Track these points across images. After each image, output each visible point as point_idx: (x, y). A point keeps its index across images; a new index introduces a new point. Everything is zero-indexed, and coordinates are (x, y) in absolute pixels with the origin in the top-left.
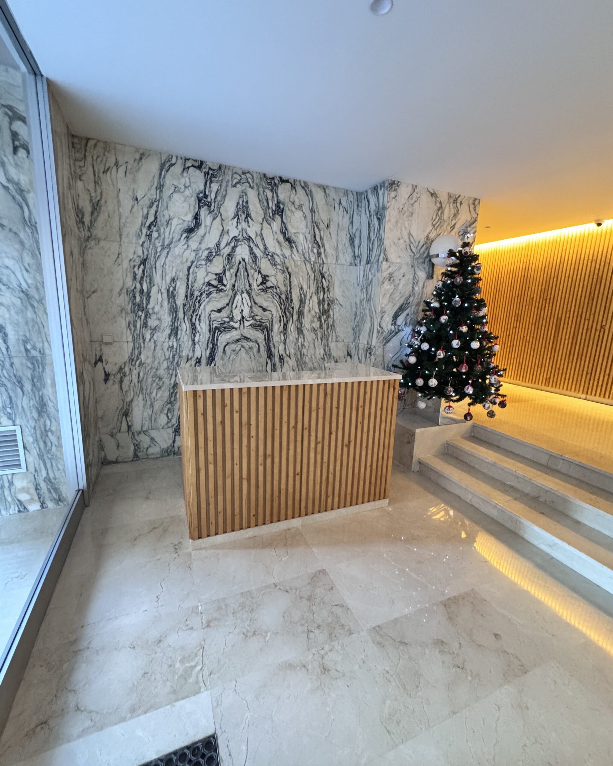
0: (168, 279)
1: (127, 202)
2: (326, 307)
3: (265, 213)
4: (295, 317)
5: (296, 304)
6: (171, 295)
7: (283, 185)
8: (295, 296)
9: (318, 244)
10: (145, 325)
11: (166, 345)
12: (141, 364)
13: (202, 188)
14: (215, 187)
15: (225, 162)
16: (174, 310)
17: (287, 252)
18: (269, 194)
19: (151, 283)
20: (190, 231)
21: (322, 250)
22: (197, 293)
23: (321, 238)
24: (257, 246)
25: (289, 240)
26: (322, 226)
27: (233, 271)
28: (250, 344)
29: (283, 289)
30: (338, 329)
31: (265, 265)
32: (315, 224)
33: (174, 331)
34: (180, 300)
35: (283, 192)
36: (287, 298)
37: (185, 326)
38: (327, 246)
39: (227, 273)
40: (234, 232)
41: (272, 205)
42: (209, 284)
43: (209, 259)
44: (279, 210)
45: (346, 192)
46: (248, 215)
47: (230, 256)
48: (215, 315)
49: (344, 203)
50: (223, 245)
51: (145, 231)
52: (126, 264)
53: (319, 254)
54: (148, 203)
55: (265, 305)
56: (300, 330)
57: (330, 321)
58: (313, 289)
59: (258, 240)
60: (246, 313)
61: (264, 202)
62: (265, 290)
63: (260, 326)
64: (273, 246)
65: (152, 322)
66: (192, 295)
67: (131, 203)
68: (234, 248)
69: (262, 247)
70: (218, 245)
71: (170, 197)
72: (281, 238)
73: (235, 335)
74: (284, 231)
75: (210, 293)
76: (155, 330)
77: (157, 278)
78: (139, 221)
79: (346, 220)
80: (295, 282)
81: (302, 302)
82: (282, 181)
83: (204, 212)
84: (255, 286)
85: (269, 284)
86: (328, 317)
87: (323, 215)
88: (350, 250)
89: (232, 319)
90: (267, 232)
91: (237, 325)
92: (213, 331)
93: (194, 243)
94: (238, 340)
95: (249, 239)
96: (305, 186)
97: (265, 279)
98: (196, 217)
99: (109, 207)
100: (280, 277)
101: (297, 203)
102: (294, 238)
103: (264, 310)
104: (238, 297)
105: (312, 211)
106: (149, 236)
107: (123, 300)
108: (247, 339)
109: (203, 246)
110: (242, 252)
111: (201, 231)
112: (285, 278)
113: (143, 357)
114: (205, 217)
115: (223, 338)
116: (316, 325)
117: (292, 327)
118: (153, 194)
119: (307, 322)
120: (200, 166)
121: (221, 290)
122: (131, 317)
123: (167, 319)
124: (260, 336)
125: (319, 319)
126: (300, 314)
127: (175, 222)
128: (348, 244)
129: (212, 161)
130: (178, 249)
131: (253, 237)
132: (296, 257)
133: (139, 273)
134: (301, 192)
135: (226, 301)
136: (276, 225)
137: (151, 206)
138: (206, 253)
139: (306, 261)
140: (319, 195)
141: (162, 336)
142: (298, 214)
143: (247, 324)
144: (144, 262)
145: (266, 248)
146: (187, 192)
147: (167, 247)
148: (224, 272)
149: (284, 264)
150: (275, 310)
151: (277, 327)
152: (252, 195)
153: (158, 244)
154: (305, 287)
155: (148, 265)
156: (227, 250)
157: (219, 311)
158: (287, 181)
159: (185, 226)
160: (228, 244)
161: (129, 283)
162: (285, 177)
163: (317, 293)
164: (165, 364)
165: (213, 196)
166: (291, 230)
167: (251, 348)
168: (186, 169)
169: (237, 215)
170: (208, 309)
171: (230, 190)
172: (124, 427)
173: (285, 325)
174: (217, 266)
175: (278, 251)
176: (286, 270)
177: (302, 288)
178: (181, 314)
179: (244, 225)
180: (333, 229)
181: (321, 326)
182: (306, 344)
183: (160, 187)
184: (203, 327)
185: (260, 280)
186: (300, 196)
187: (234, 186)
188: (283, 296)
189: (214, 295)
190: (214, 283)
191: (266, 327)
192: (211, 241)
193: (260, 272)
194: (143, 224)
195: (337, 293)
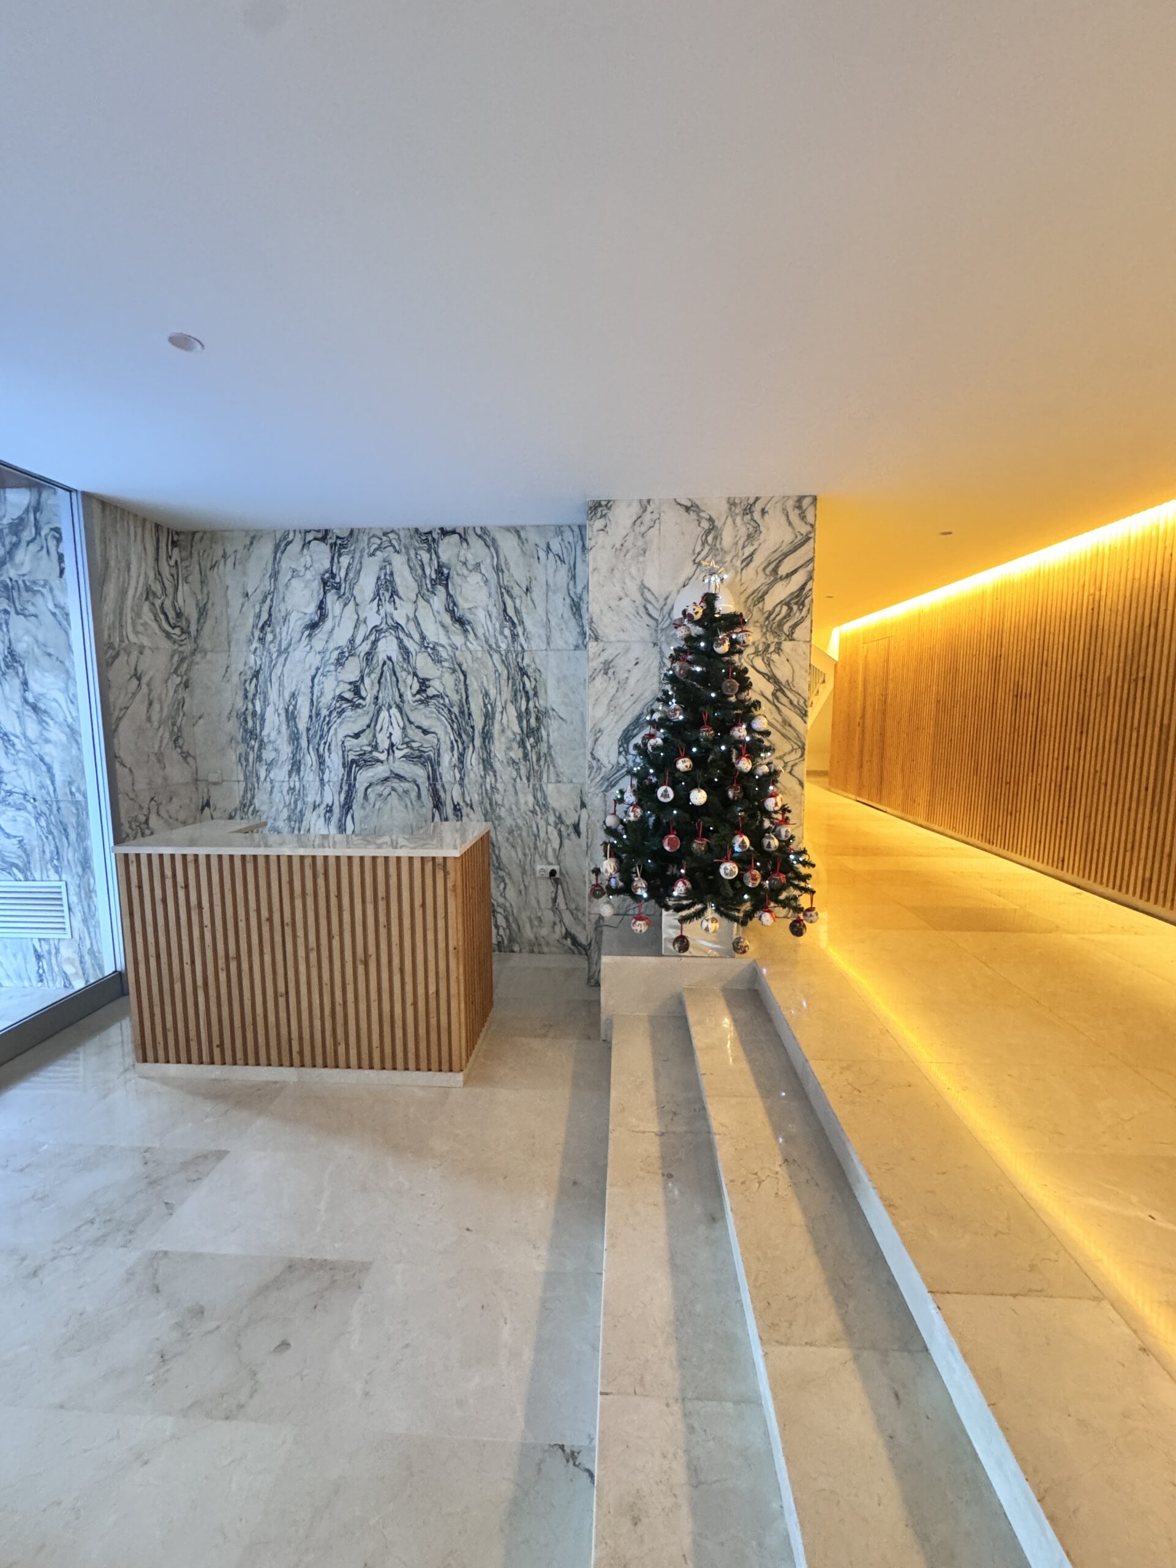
0: (287, 697)
1: (235, 600)
2: (533, 722)
3: (420, 586)
4: (478, 742)
5: (478, 721)
6: (291, 717)
7: (447, 539)
8: (476, 707)
9: (511, 621)
10: (259, 758)
11: (286, 787)
12: (255, 812)
13: (327, 565)
14: (345, 560)
15: (356, 524)
16: (294, 738)
17: (458, 640)
18: (425, 556)
19: (265, 702)
20: (313, 626)
21: (520, 630)
22: (324, 712)
23: (517, 611)
24: (409, 636)
25: (460, 621)
26: (516, 591)
27: (375, 676)
28: (406, 785)
29: (455, 697)
30: (559, 761)
31: (423, 664)
32: (504, 590)
33: (296, 766)
34: (302, 723)
35: (447, 550)
36: (462, 712)
37: (310, 759)
38: (528, 622)
39: (367, 681)
40: (374, 620)
41: (430, 572)
42: (341, 698)
43: (340, 663)
44: (442, 577)
45: (559, 530)
46: (394, 593)
47: (369, 656)
48: (351, 743)
49: (555, 546)
50: (358, 641)
51: (257, 633)
52: (235, 679)
53: (514, 636)
54: (261, 597)
55: (425, 724)
56: (487, 763)
57: (543, 747)
58: (507, 694)
59: (411, 628)
60: (397, 738)
61: (417, 569)
62: (425, 702)
63: (418, 757)
64: (433, 634)
65: (268, 755)
66: (318, 714)
67: (241, 601)
68: (375, 643)
69: (417, 637)
70: (352, 641)
71: (287, 586)
72: (447, 619)
73: (381, 771)
74: (451, 608)
75: (343, 711)
76: (270, 765)
77: (273, 695)
78: (251, 621)
79: (562, 576)
80: (474, 685)
81: (488, 717)
82: (444, 533)
83: (331, 597)
84: (408, 696)
85: (431, 692)
86: (538, 740)
87: (517, 573)
88: (573, 623)
89: (375, 748)
90: (425, 614)
91: (383, 757)
92: (351, 766)
93: (318, 643)
94: (386, 779)
95: (397, 626)
96: (484, 534)
97: (424, 684)
98: (321, 606)
99: (214, 612)
100: (449, 680)
101: (471, 562)
102: (468, 616)
103: (425, 732)
104: (384, 714)
105: (498, 570)
106: (262, 640)
107: (232, 726)
108: (399, 777)
109: (331, 646)
110: (388, 647)
111: (328, 625)
112: (457, 680)
113: (256, 802)
114: (334, 605)
115: (364, 777)
116: (517, 754)
117: (473, 759)
118: (267, 585)
119: (498, 748)
120: (324, 536)
121: (358, 706)
122: (242, 748)
123: (286, 750)
124: (420, 773)
125: (522, 744)
126: (487, 736)
127: (293, 617)
128: (568, 614)
129: (339, 525)
130: (297, 654)
131: (403, 622)
132: (474, 645)
133: (251, 689)
134: (477, 544)
135: (367, 722)
136: (439, 601)
137: (264, 601)
138: (335, 654)
139: (491, 649)
140: (508, 545)
141: (280, 774)
142: (475, 578)
143: (398, 754)
144: (256, 675)
145: (423, 638)
146: (309, 575)
147: (284, 652)
148: (362, 678)
149: (453, 658)
150: (443, 732)
151: (447, 759)
152: (399, 563)
153: (274, 649)
154: (493, 692)
155: (261, 677)
156: (366, 647)
157: (357, 736)
158: (454, 532)
159: (307, 620)
160: (366, 638)
161: (240, 704)
162: (448, 526)
163: (514, 700)
164: (285, 814)
165: (343, 573)
166: (463, 605)
167: (406, 792)
168: (306, 544)
169: (377, 594)
170: (341, 734)
171: (366, 560)
173: (462, 756)
174: (352, 671)
175: (444, 640)
176: (458, 669)
177: (486, 694)
178: (304, 743)
179: (388, 607)
180: (538, 594)
181: (526, 756)
182: (499, 786)
183: (275, 575)
184: (334, 761)
185: (416, 686)
186: (477, 550)
187: (372, 555)
188: (456, 710)
189: (348, 713)
190: (348, 695)
191: (429, 759)
192: (341, 638)
193: (415, 674)
194: (255, 626)
195: (552, 697)
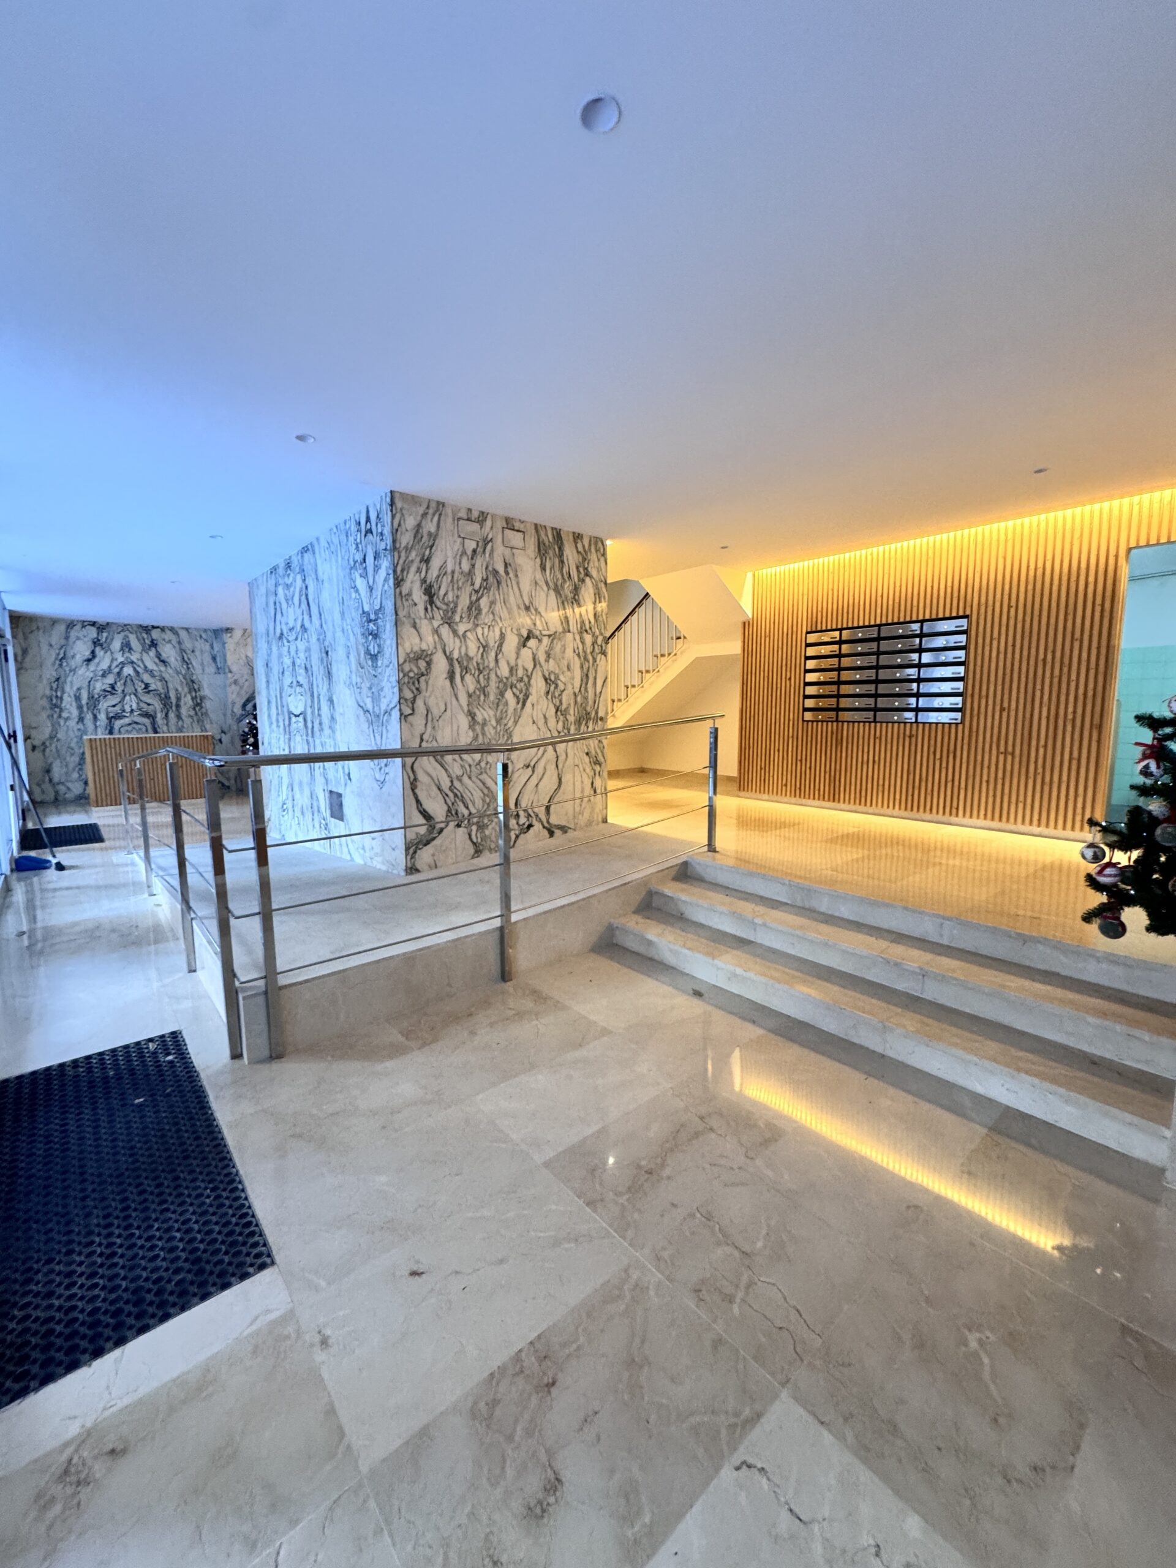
0: (75, 688)
1: (45, 648)
2: (199, 701)
3: (143, 647)
4: (174, 708)
5: (174, 700)
6: (78, 698)
7: (155, 630)
8: (172, 695)
9: (186, 663)
10: (60, 716)
11: (75, 729)
12: (58, 740)
13: (95, 635)
14: (105, 635)
15: (110, 621)
16: (80, 707)
17: (163, 669)
18: (145, 636)
19: (63, 692)
20: (89, 660)
21: (190, 666)
22: (96, 696)
23: (189, 659)
24: (139, 666)
25: (163, 662)
26: (188, 652)
27: (122, 682)
28: (140, 726)
29: (162, 691)
30: (211, 715)
31: (146, 678)
32: (182, 651)
33: (81, 719)
34: (84, 701)
35: (155, 634)
36: (166, 697)
37: (89, 717)
38: (194, 663)
39: (118, 684)
40: (121, 659)
41: (148, 642)
42: (105, 690)
43: (104, 676)
44: (154, 644)
45: (205, 631)
46: (130, 649)
47: (119, 674)
48: (110, 709)
49: (204, 636)
50: (113, 667)
51: (58, 662)
52: (45, 682)
53: (188, 668)
54: (59, 647)
55: (149, 701)
56: (179, 717)
57: (204, 710)
58: (186, 690)
59: (140, 663)
60: (134, 706)
61: (142, 641)
62: (148, 692)
63: (146, 715)
64: (151, 665)
65: (65, 715)
66: (93, 697)
67: (48, 647)
68: (122, 668)
69: (142, 666)
70: (110, 667)
71: (74, 642)
72: (157, 660)
73: (126, 721)
74: (158, 656)
75: (106, 696)
76: (67, 719)
77: (67, 688)
78: (54, 656)
79: (207, 647)
80: (171, 686)
81: (178, 699)
82: (154, 627)
83: (98, 649)
84: (139, 690)
85: (150, 688)
86: (202, 707)
87: (188, 644)
88: (213, 665)
89: (124, 711)
90: (146, 657)
91: (128, 715)
92: (111, 719)
93: (92, 667)
94: (130, 724)
95: (132, 662)
96: (172, 629)
97: (147, 686)
98: (93, 652)
99: (31, 653)
100: (159, 684)
101: (167, 639)
102: (167, 660)
103: (149, 705)
104: (128, 698)
105: (179, 643)
106: (61, 665)
107: (44, 702)
108: (136, 723)
109: (99, 669)
110: (128, 670)
111: (96, 660)
112: (163, 685)
113: (59, 736)
114: (99, 652)
115: (118, 724)
116: (192, 713)
117: (172, 715)
118: (63, 642)
119: (184, 711)
120: (93, 624)
121: (114, 694)
122: (49, 712)
123: (75, 713)
124: (147, 721)
125: (194, 709)
126: (178, 706)
127: (78, 656)
128: (211, 661)
129: (101, 619)
130: (81, 672)
131: (135, 661)
132: (170, 671)
133: (55, 685)
134: (168, 632)
135: (118, 700)
136: (152, 653)
137: (61, 649)
138: (101, 673)
139: (178, 673)
140: (183, 634)
141: (72, 723)
142: (169, 646)
143: (136, 714)
144: (58, 680)
145: (146, 667)
146: (86, 639)
147: (73, 671)
148: (116, 683)
149: (161, 676)
150: (157, 705)
151: (159, 716)
152: (133, 639)
153: (67, 669)
154: (180, 689)
155: (60, 681)
156: (117, 670)
157: (114, 706)
158: (158, 627)
159: (86, 658)
160: (117, 666)
161: (48, 692)
162: (156, 624)
163: (190, 692)
164: (75, 740)
165: (104, 640)
166: (164, 656)
167: (140, 729)
168: (84, 627)
169: (122, 649)
170: (106, 705)
171: (116, 636)
172: (47, 779)
173: (167, 715)
174: (110, 679)
175: (155, 668)
176: (162, 679)
177: (177, 690)
178: (85, 709)
179: (127, 654)
180: (197, 653)
181: (196, 714)
182: (185, 726)
183: (67, 638)
184: (102, 717)
185: (143, 686)
186: (168, 635)
187: (119, 633)
188: (163, 696)
189: (109, 697)
190: (109, 689)
191: (151, 715)
192: (105, 665)
193: (142, 681)
194: (56, 659)
195: (206, 691)
